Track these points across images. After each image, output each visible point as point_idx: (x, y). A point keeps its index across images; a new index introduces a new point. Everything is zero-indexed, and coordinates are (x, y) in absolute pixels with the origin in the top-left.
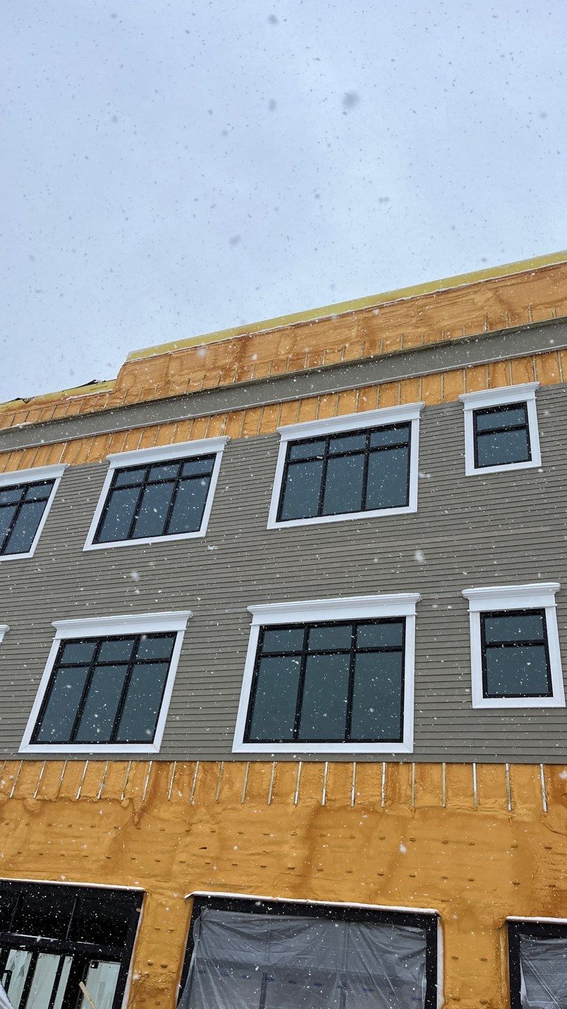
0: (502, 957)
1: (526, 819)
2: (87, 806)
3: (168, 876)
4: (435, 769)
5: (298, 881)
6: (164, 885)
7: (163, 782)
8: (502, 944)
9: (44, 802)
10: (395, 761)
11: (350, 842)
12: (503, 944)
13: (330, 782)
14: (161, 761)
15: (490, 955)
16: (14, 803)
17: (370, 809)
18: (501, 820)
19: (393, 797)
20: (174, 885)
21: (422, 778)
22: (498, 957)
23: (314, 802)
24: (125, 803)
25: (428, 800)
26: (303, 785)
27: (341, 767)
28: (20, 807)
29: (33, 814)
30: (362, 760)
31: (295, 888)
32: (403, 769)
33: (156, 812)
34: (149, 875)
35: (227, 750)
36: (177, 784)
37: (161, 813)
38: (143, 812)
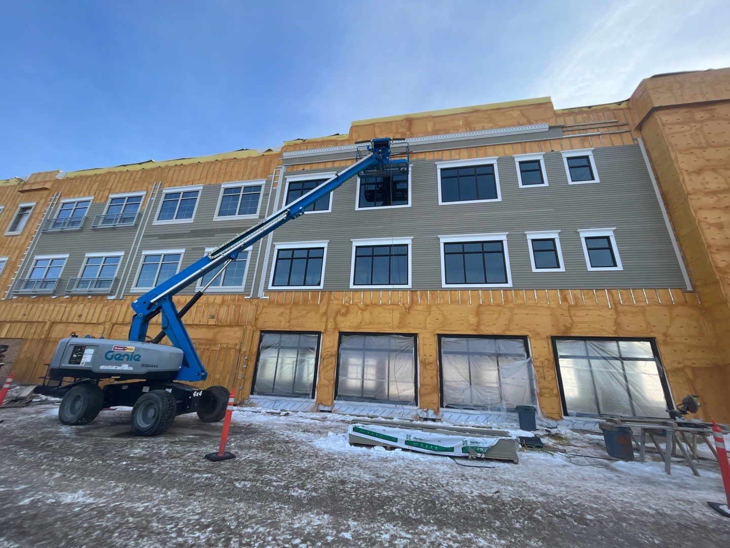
0: (550, 346)
1: (554, 306)
2: (386, 307)
3: (425, 328)
4: (521, 292)
5: (475, 328)
6: (424, 331)
7: (415, 297)
8: (550, 343)
9: (367, 305)
10: (506, 289)
11: (494, 315)
13: (483, 298)
14: (413, 291)
15: (547, 346)
16: (353, 306)
17: (499, 305)
18: (546, 307)
19: (507, 301)
20: (428, 331)
21: (516, 295)
23: (477, 304)
24: (402, 305)
25: (519, 302)
26: (472, 298)
27: (485, 291)
28: (357, 308)
29: (363, 310)
30: (493, 289)
31: (475, 330)
32: (509, 292)
33: (415, 308)
34: (418, 328)
35: (439, 287)
36: (421, 298)
37: (417, 308)
38: (410, 308)
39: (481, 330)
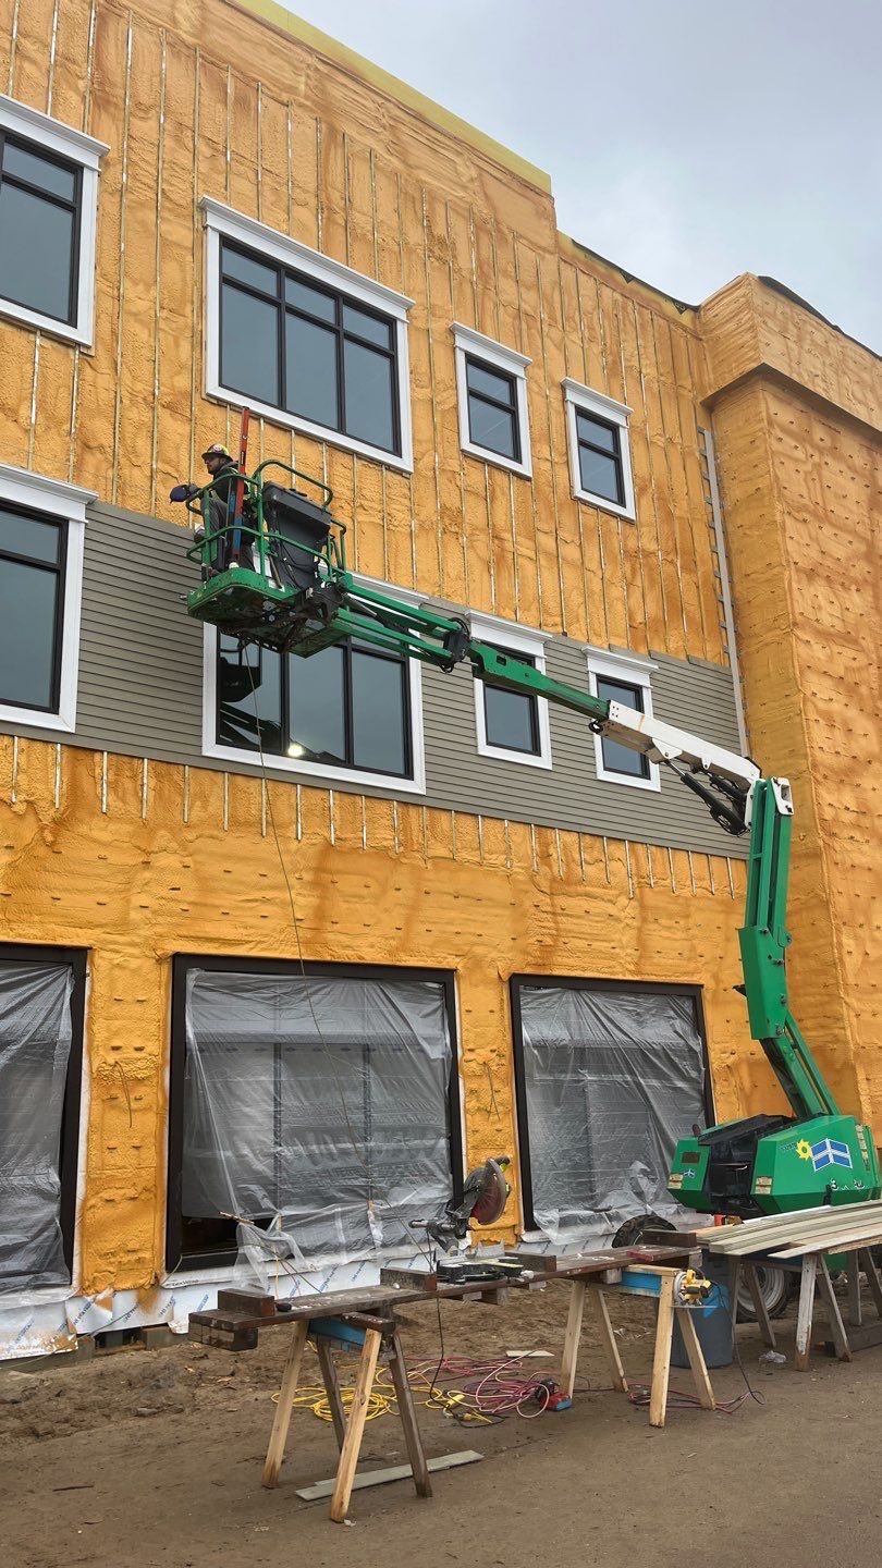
1: (521, 878)
3: (123, 925)
4: (445, 817)
5: (309, 935)
6: (119, 938)
7: (86, 783)
10: (408, 802)
11: (365, 892)
12: (506, 996)
13: (337, 817)
14: (78, 748)
15: (496, 1008)
17: (382, 853)
18: (502, 877)
19: (406, 843)
20: (135, 939)
21: (433, 825)
22: (502, 1009)
23: (317, 840)
24: (20, 808)
25: (439, 850)
26: (305, 817)
27: (347, 799)
30: (373, 794)
31: (308, 944)
32: (414, 810)
33: (84, 829)
34: (91, 925)
35: (191, 750)
36: (113, 786)
37: (96, 834)
38: (60, 824)
39: (325, 944)
